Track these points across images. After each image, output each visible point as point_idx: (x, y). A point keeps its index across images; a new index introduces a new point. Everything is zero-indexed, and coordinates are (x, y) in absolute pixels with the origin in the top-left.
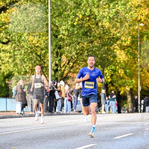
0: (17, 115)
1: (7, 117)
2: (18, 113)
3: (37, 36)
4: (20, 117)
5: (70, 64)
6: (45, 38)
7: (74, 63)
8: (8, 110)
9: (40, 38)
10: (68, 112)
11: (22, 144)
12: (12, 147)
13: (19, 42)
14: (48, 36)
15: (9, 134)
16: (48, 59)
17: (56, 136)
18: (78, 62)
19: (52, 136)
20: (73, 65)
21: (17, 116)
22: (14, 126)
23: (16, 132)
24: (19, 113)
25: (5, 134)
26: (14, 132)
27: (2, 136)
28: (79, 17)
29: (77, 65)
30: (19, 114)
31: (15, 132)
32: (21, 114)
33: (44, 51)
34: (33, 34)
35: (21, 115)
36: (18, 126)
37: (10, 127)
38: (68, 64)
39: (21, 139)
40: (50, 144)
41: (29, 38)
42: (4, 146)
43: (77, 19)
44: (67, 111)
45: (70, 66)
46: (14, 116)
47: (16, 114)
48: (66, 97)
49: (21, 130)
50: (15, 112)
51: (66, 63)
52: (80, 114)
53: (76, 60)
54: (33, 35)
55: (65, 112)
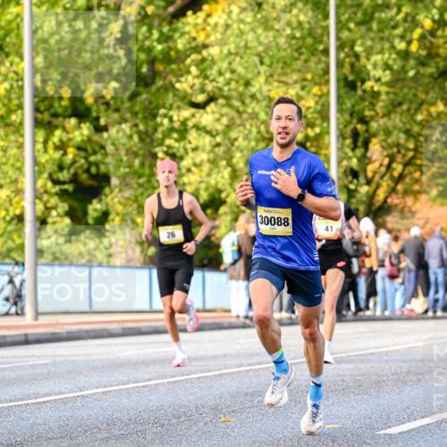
0: (234, 320)
1: (206, 327)
2: (238, 317)
3: (296, 82)
4: (244, 326)
5: (394, 169)
6: (320, 90)
7: (406, 165)
8: (208, 306)
9: (303, 88)
10: (387, 313)
11: (249, 407)
12: (220, 418)
13: (243, 103)
14: (327, 82)
15: (211, 378)
16: (327, 152)
17: (351, 384)
18: (418, 162)
19: (340, 383)
20: (404, 170)
21: (234, 325)
22: (225, 355)
23: (232, 373)
24: (242, 314)
25: (199, 378)
26: (225, 371)
27: (189, 385)
28: (422, 27)
29: (415, 171)
30: (242, 320)
31: (229, 371)
32: (247, 317)
33: (317, 130)
34: (284, 79)
35: (248, 321)
36: (238, 355)
37: (214, 357)
38: (389, 166)
39: (247, 394)
40: (334, 409)
41: (270, 91)
42: (198, 415)
43: (417, 33)
44: (385, 308)
45: (396, 174)
46: (225, 325)
47: (231, 317)
48: (383, 266)
49: (248, 365)
50: (229, 311)
51: (381, 165)
52: (423, 319)
53: (414, 157)
54: (282, 82)
55: (378, 313)
